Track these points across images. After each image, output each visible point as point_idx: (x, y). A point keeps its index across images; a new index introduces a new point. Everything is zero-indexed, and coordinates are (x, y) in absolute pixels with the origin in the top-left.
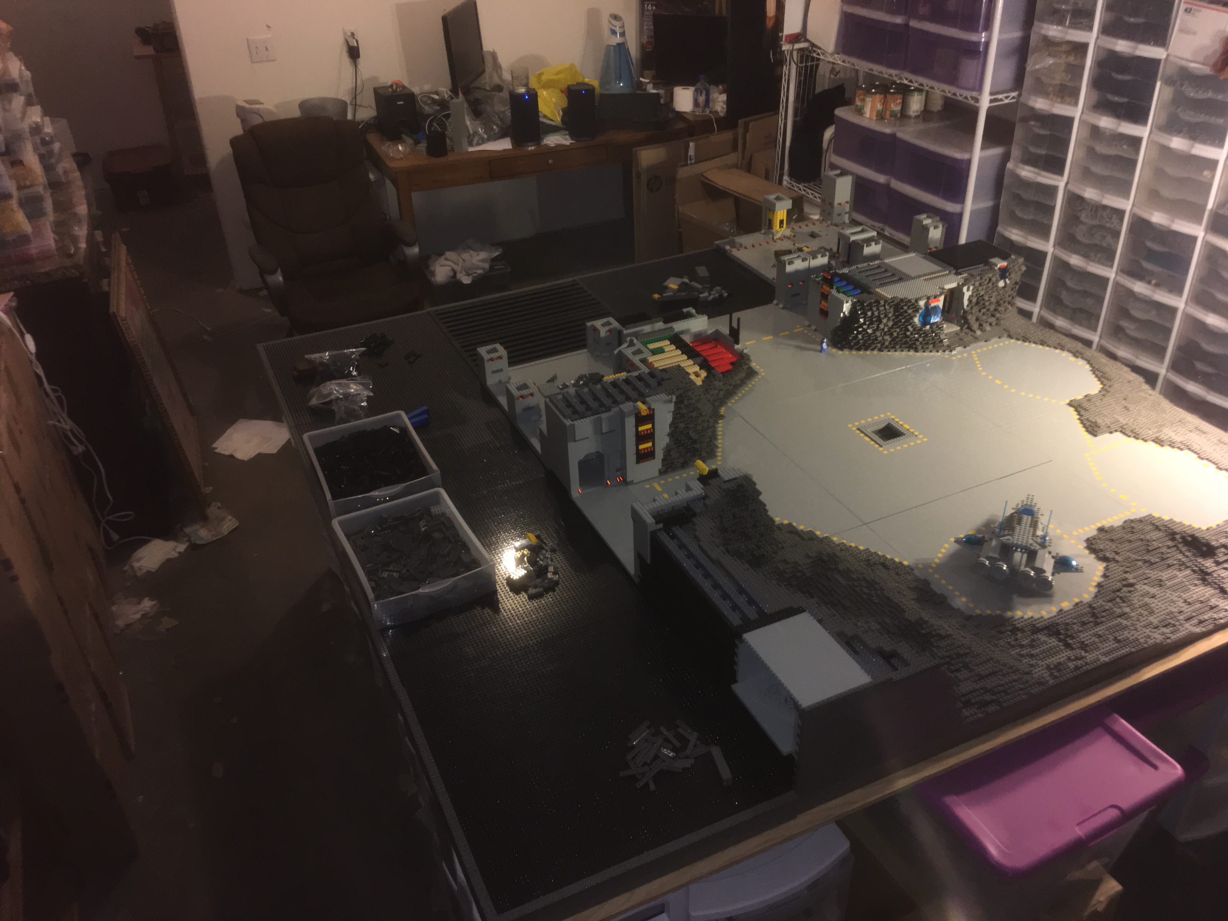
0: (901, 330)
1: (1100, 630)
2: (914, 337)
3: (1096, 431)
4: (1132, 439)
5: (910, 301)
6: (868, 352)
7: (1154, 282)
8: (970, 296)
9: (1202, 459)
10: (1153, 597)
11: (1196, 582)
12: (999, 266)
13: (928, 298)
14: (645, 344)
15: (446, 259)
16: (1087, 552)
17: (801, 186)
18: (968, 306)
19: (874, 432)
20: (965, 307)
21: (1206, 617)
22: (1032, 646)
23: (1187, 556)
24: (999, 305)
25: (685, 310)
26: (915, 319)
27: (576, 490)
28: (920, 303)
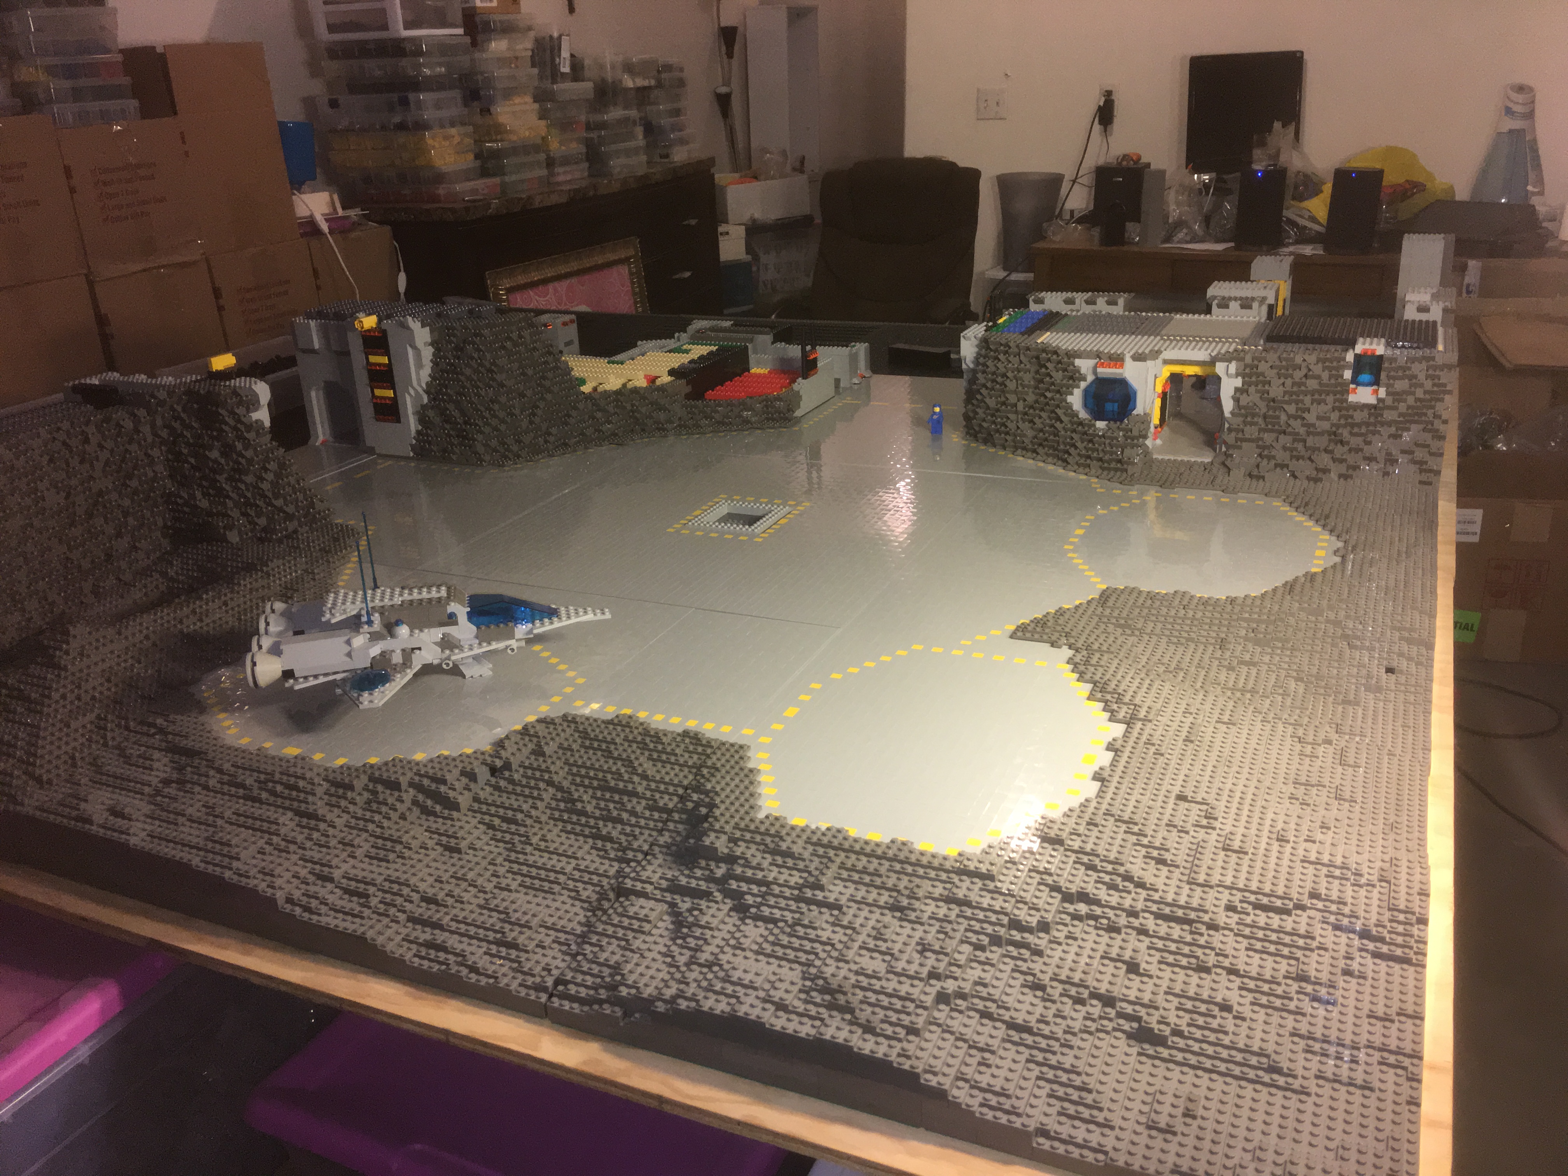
0: (1048, 417)
2: (1071, 438)
12: (1359, 348)
13: (1099, 357)
16: (517, 725)
20: (1227, 414)
23: (655, 842)
26: (1070, 399)
27: (321, 438)
28: (1078, 362)
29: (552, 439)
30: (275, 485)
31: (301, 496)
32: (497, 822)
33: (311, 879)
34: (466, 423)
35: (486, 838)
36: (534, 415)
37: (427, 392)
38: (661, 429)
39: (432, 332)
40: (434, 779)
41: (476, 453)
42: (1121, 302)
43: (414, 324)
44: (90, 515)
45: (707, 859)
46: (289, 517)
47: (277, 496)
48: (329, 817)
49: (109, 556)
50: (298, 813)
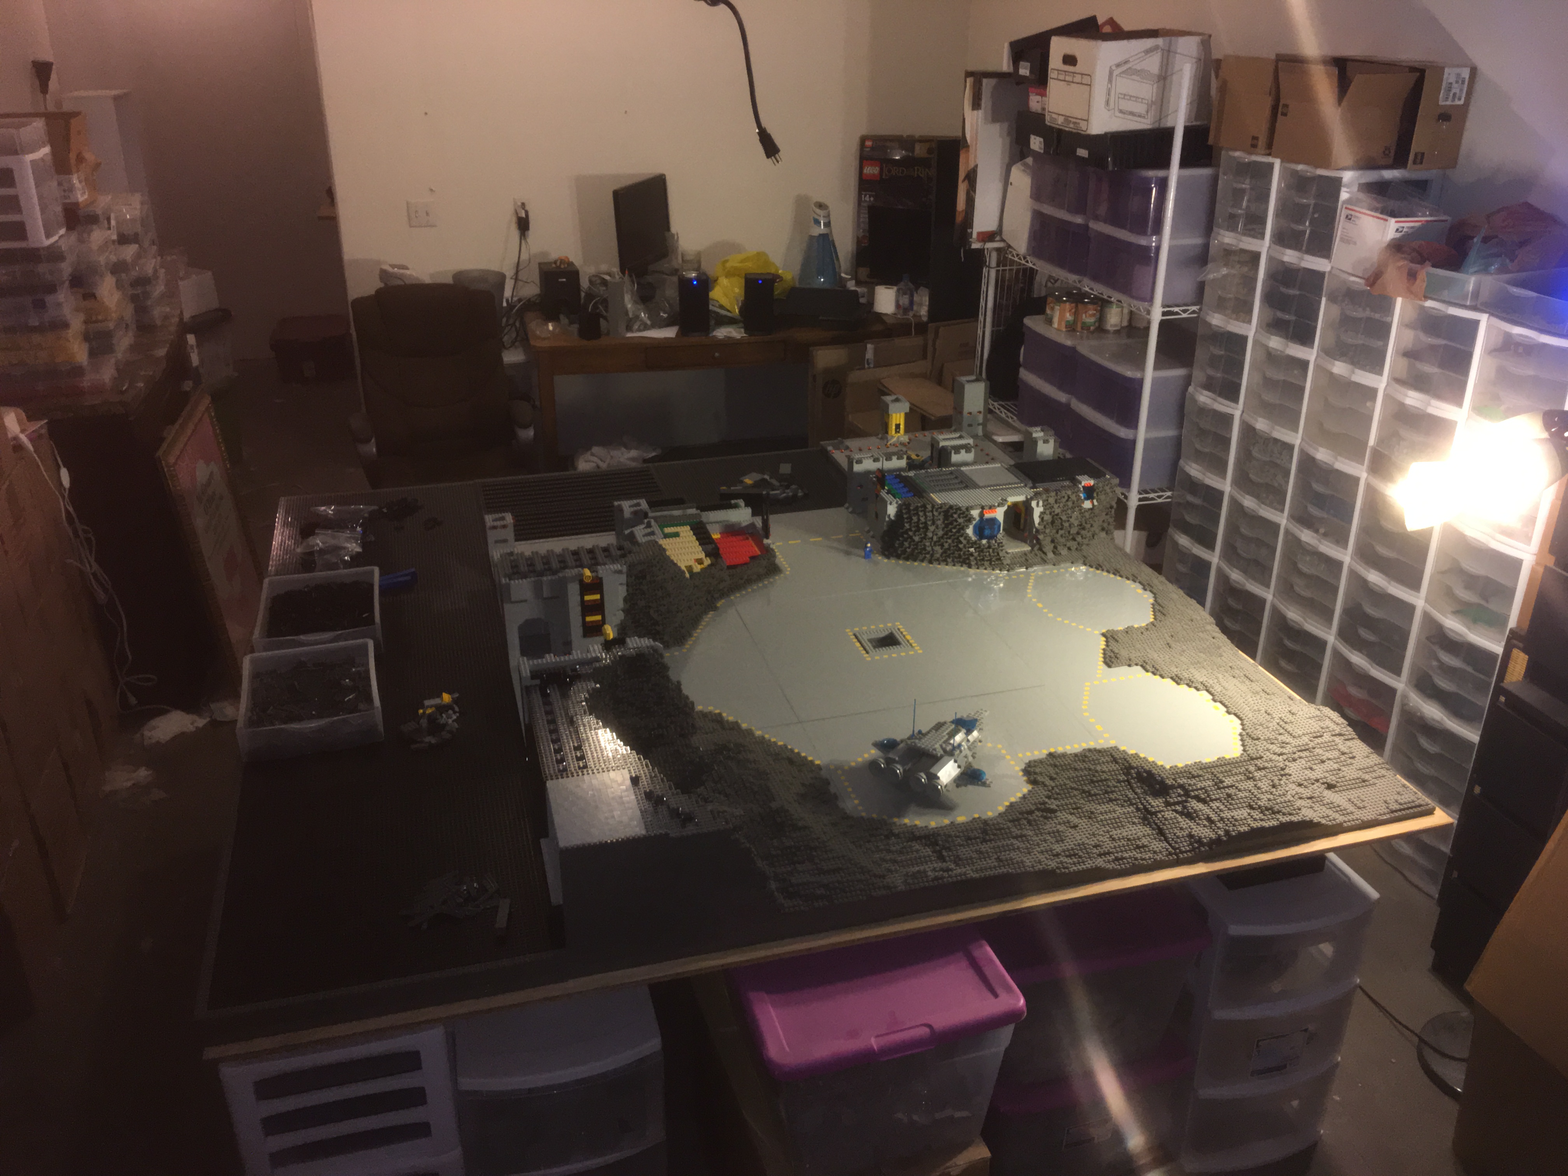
0: (953, 542)
1: (984, 847)
2: (969, 551)
3: (1112, 663)
4: (1149, 674)
5: (959, 509)
6: (916, 564)
7: (1322, 531)
8: (1042, 513)
9: (1215, 700)
10: (1075, 827)
11: (1136, 821)
12: (1083, 484)
13: (983, 508)
14: (662, 527)
15: (593, 455)
16: (1021, 773)
17: (995, 404)
18: (1039, 524)
19: (870, 641)
20: (1037, 525)
21: (1126, 855)
22: (901, 852)
23: (1136, 793)
24: (1084, 529)
25: (733, 502)
26: (968, 531)
28: (971, 512)
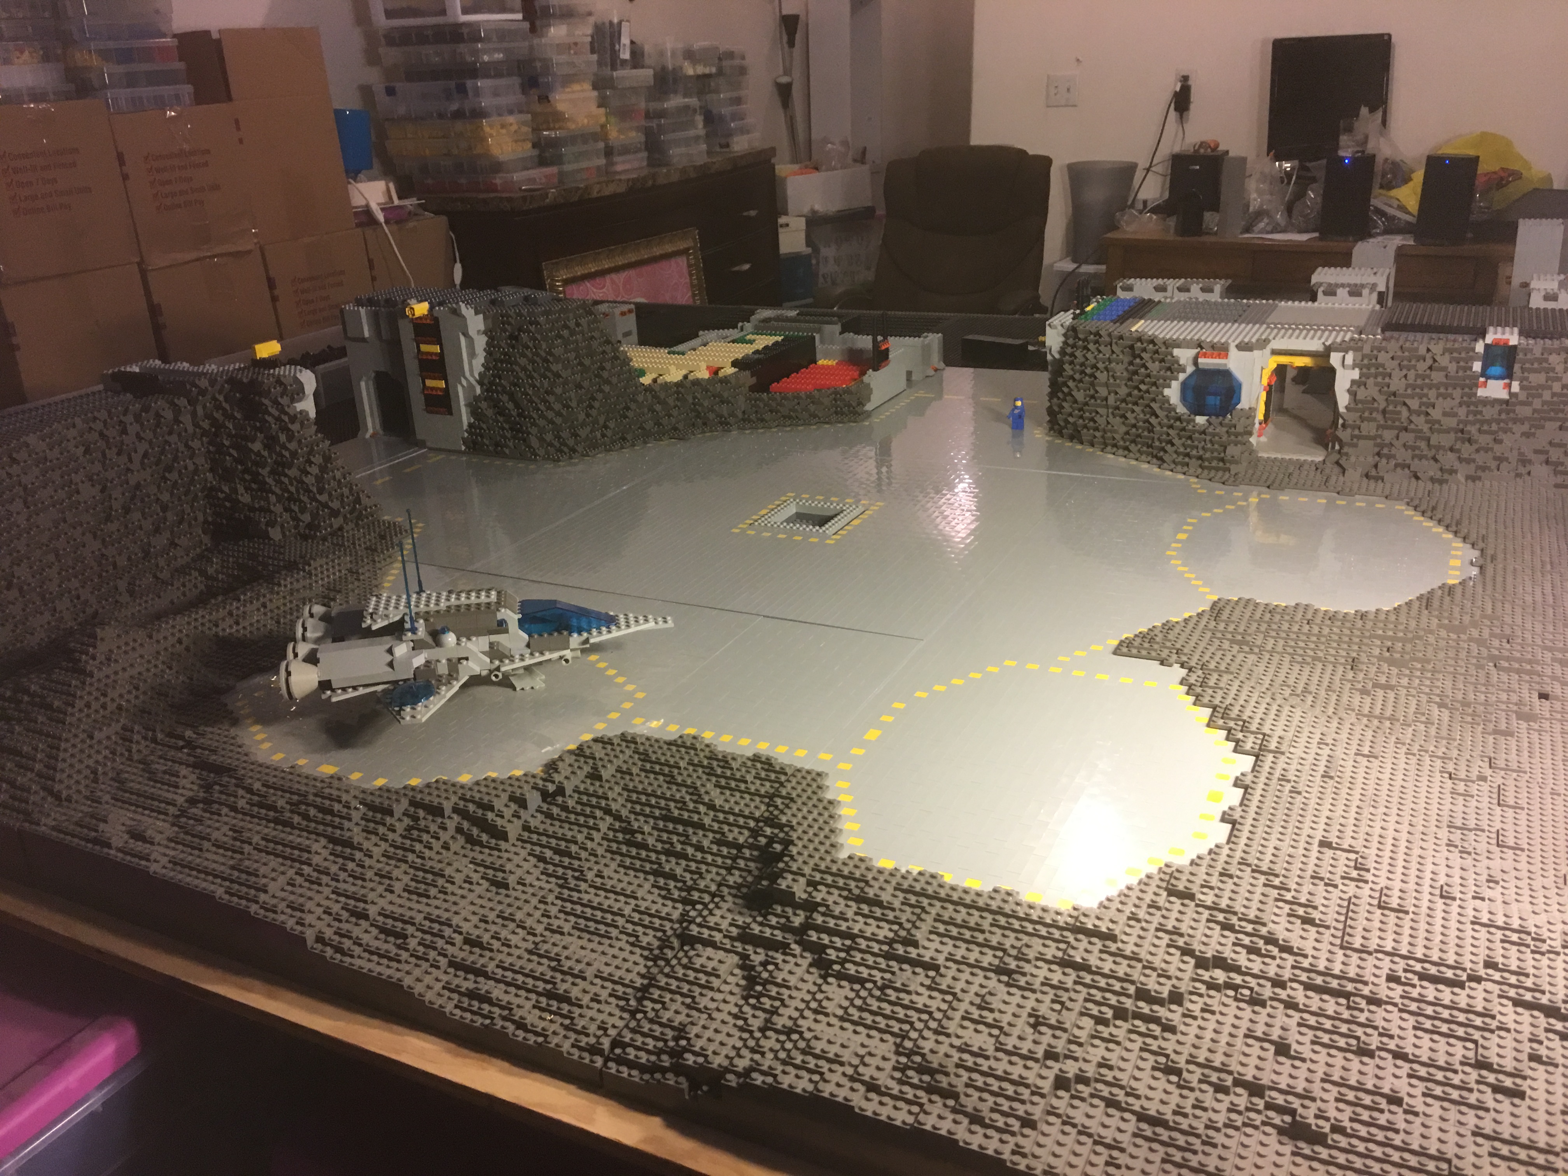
0: (1142, 411)
2: (1167, 435)
3: (1138, 648)
4: (1182, 689)
5: (1159, 348)
8: (1354, 382)
12: (1490, 338)
13: (1201, 346)
16: (569, 744)
18: (1349, 408)
20: (1342, 409)
26: (1167, 392)
27: (371, 431)
28: (1176, 352)
29: (609, 433)
30: (319, 479)
31: (346, 491)
32: (548, 853)
33: (345, 915)
34: (519, 415)
35: (536, 872)
36: (591, 407)
37: (480, 383)
38: (724, 424)
39: (485, 319)
40: (480, 805)
41: (530, 447)
42: (1218, 288)
43: (467, 311)
44: (127, 510)
45: (783, 905)
46: (335, 513)
47: (321, 491)
48: (366, 845)
49: (147, 555)
50: (332, 840)
